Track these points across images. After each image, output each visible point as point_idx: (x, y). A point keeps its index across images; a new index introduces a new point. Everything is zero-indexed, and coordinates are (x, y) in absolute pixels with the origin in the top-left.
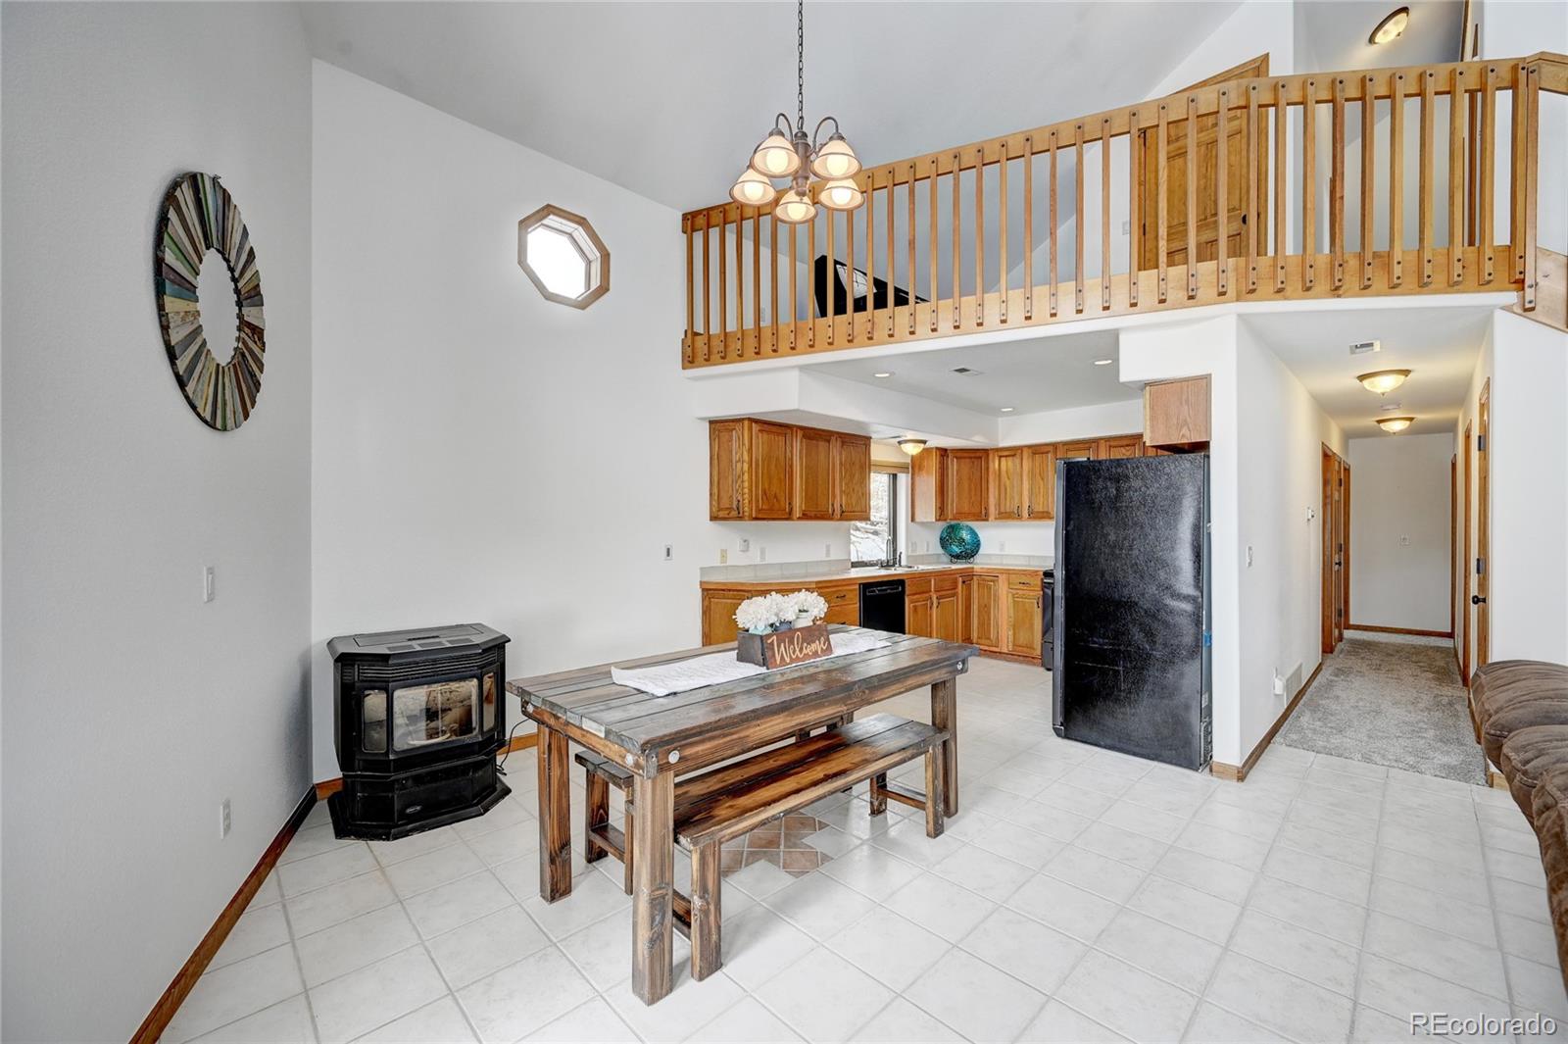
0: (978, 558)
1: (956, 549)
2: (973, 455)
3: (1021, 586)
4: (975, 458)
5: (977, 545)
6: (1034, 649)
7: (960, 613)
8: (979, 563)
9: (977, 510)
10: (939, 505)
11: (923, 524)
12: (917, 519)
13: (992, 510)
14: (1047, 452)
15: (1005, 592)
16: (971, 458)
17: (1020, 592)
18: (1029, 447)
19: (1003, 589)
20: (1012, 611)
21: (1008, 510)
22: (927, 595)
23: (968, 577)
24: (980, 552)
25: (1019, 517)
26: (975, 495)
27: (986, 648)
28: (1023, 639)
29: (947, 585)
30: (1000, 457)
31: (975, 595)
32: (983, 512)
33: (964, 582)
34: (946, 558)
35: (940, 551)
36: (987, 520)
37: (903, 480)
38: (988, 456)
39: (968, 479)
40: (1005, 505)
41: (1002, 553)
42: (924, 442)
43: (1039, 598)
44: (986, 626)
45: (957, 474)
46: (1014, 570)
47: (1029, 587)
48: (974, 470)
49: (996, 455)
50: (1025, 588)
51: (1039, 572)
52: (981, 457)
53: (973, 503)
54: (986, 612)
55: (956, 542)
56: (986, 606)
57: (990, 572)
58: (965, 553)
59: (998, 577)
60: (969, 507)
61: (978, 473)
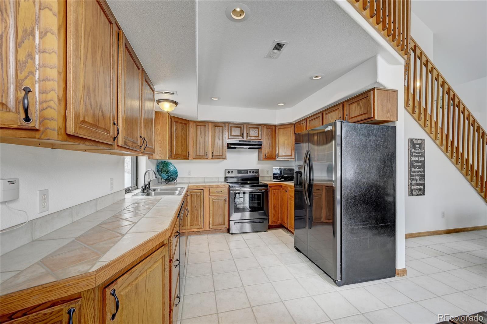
1: (165, 176)
3: (217, 194)
4: (184, 124)
5: (176, 172)
6: (224, 225)
10: (169, 149)
12: (155, 158)
13: (192, 154)
14: (222, 127)
15: (207, 198)
16: (182, 123)
17: (217, 197)
19: (206, 195)
20: (211, 207)
21: (201, 154)
24: (178, 177)
26: (184, 144)
27: (196, 230)
28: (218, 220)
30: (197, 126)
32: (187, 155)
38: (189, 125)
39: (181, 135)
40: (199, 151)
41: (190, 177)
42: (176, 103)
43: (226, 198)
44: (196, 218)
45: (176, 132)
46: (212, 185)
47: (221, 194)
48: (184, 131)
49: (194, 124)
50: (219, 194)
51: (226, 186)
52: (187, 124)
53: (183, 149)
54: (196, 210)
55: (164, 172)
56: (196, 206)
57: (198, 188)
58: (170, 178)
59: (203, 190)
60: (181, 151)
61: (185, 133)
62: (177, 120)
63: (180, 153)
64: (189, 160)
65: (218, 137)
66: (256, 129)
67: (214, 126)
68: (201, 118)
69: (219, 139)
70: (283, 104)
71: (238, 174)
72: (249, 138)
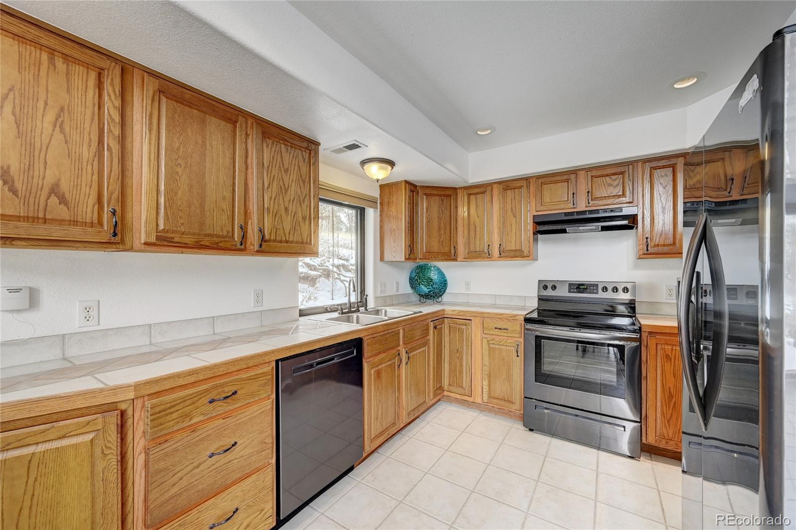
0: (445, 298)
1: (424, 289)
2: (442, 193)
3: (497, 332)
4: (444, 195)
5: (444, 284)
6: (512, 403)
7: (431, 363)
8: (450, 304)
9: (446, 249)
10: (408, 243)
11: (391, 263)
12: (386, 258)
13: (461, 250)
14: (520, 187)
15: (479, 338)
16: (440, 195)
17: (497, 338)
18: (500, 183)
19: (476, 332)
20: (486, 358)
21: (478, 250)
22: (394, 351)
23: (439, 319)
24: (446, 292)
25: (489, 256)
26: (445, 233)
27: (458, 397)
28: (500, 388)
29: (418, 333)
30: (470, 195)
31: (446, 339)
32: (453, 251)
33: (435, 327)
34: (415, 298)
35: (409, 290)
36: (455, 260)
37: (371, 215)
38: (457, 194)
39: (438, 217)
40: (474, 244)
41: (468, 293)
42: (391, 163)
43: (518, 345)
44: (458, 373)
45: (427, 212)
46: (488, 313)
47: (506, 333)
48: (443, 209)
49: (465, 193)
50: (502, 334)
51: (518, 317)
52: (451, 195)
53: (442, 242)
54: (458, 358)
55: (424, 282)
56: (458, 350)
57: (461, 315)
58: (433, 293)
59: (471, 320)
60: (439, 247)
61: (448, 212)
62: (428, 191)
63: (435, 249)
64: (457, 261)
65: (512, 211)
66: (614, 177)
67: (503, 189)
68: (474, 179)
69: (515, 216)
70: (696, 80)
71: (570, 291)
72: (591, 203)
